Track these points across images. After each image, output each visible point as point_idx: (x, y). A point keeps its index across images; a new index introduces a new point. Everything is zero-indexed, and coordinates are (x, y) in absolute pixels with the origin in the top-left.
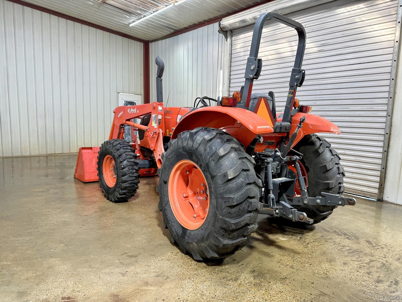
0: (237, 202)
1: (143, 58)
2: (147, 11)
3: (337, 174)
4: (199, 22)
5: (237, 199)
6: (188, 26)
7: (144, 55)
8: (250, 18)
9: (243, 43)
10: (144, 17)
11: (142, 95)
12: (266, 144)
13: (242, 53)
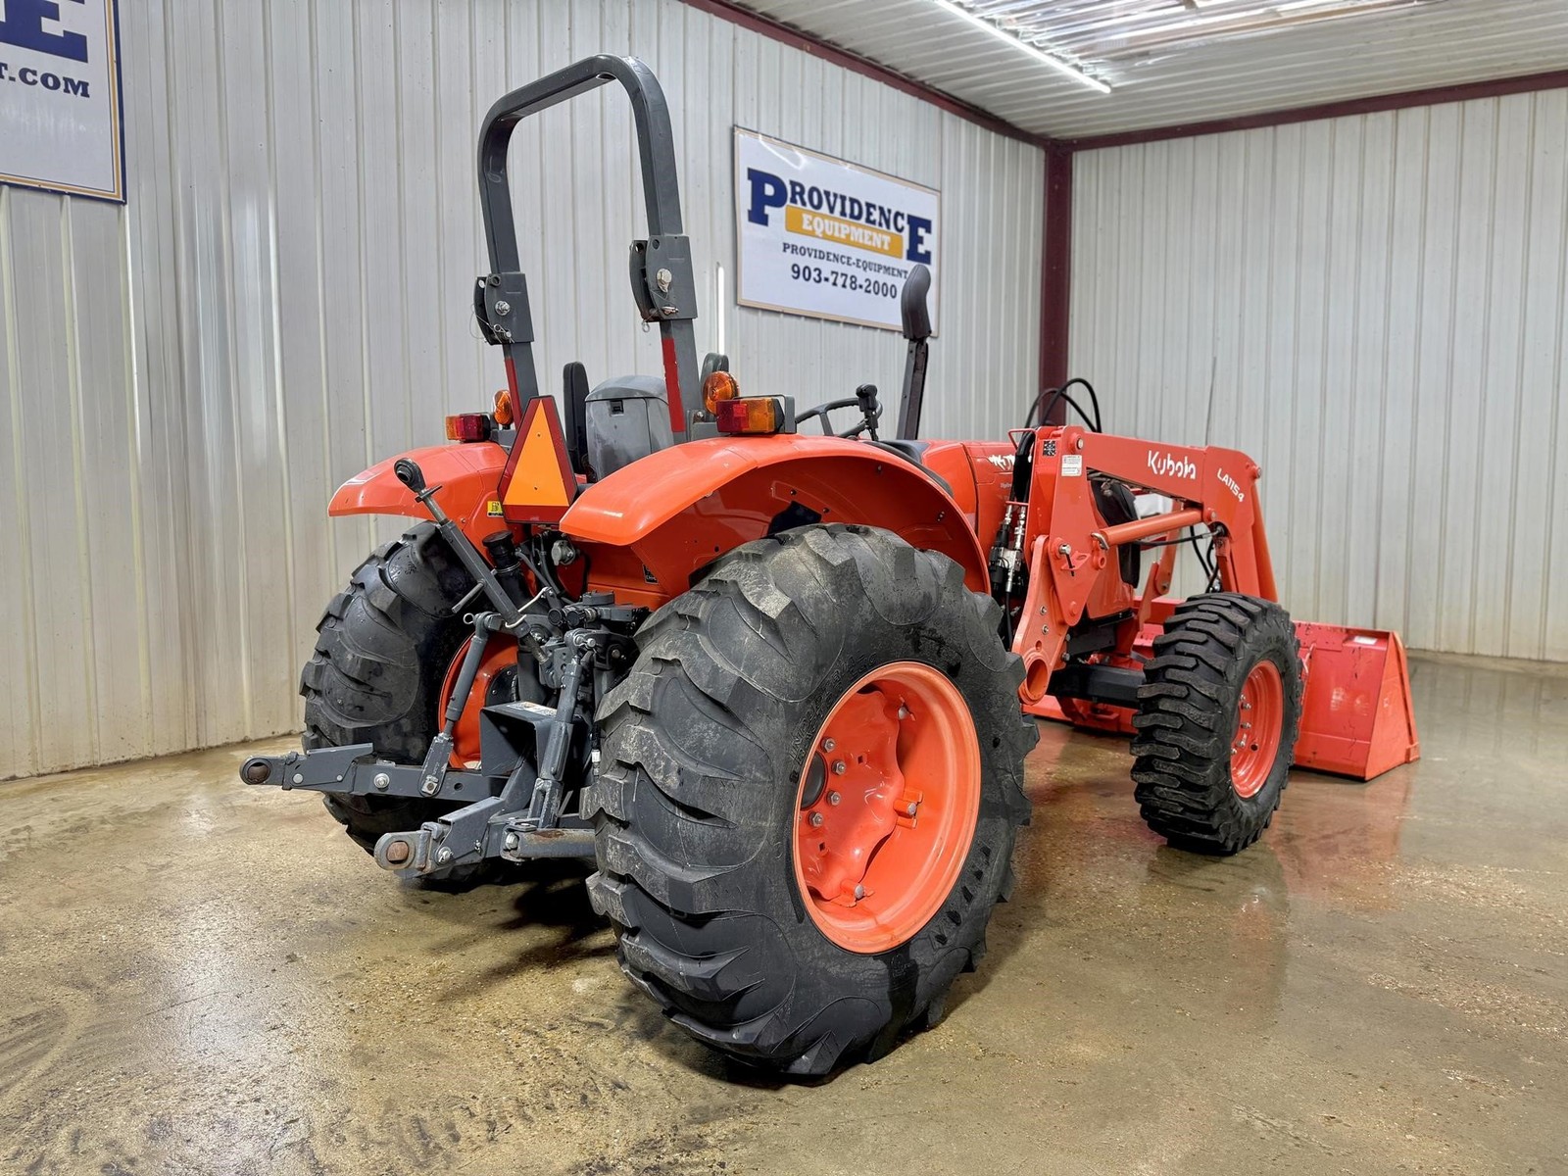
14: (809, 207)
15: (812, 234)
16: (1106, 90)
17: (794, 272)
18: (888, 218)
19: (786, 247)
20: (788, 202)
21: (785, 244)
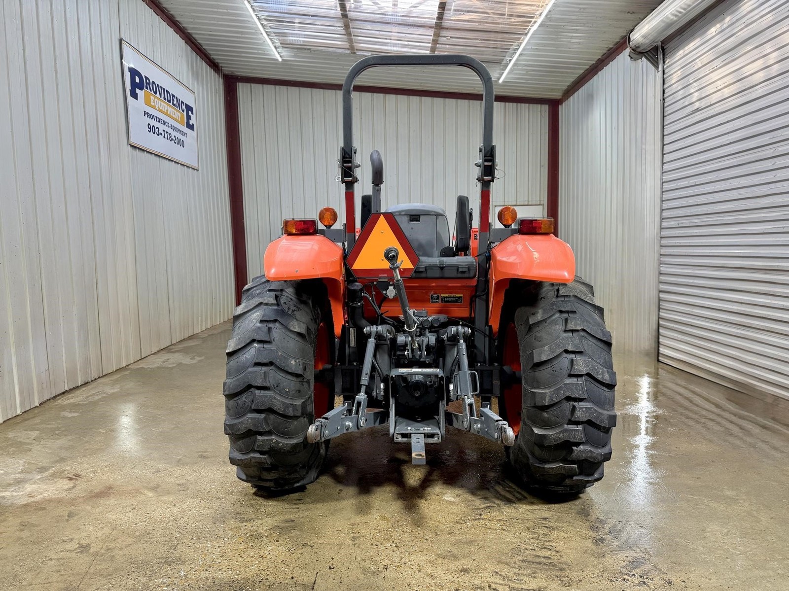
0: (229, 391)
1: (547, 134)
2: (507, 52)
3: (567, 375)
4: (615, 42)
5: (229, 386)
6: (603, 56)
7: (550, 128)
8: (673, 12)
9: (682, 70)
10: (510, 62)
11: (543, 205)
12: (437, 302)
13: (681, 92)
14: (152, 92)
15: (154, 107)
16: (280, 60)
17: (149, 128)
18: (179, 104)
19: (145, 113)
20: (145, 88)
21: (145, 112)
